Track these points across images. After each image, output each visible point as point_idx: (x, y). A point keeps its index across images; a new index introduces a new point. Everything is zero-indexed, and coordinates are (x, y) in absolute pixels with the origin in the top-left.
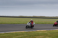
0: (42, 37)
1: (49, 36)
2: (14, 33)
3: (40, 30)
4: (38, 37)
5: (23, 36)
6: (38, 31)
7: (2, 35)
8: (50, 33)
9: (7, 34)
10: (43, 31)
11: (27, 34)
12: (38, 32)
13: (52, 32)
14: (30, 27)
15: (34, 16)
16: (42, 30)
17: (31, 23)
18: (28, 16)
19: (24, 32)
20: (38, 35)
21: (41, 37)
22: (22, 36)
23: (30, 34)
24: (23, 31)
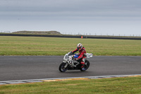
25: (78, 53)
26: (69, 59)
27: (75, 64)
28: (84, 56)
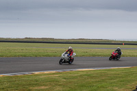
0: (46, 87)
1: (63, 85)
3: (42, 72)
4: (36, 88)
6: (36, 73)
8: (65, 79)
10: (48, 74)
12: (37, 75)
13: (70, 75)
16: (46, 72)
19: (4, 77)
20: (37, 83)
21: (43, 87)
23: (17, 82)
26: (65, 56)
27: (68, 59)
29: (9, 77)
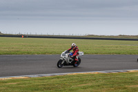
2: (74, 76)
5: (97, 84)
6: (131, 71)
7: (46, 81)
9: (58, 78)
11: (105, 79)
14: (69, 64)
15: (120, 36)
17: (73, 54)
18: (108, 36)
20: (133, 81)
22: (94, 83)
23: (112, 80)
24: (96, 73)
25: (72, 51)
26: (65, 56)
27: (70, 60)
28: (78, 54)
29: (103, 74)
